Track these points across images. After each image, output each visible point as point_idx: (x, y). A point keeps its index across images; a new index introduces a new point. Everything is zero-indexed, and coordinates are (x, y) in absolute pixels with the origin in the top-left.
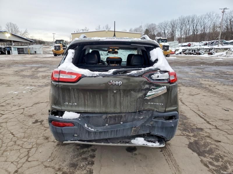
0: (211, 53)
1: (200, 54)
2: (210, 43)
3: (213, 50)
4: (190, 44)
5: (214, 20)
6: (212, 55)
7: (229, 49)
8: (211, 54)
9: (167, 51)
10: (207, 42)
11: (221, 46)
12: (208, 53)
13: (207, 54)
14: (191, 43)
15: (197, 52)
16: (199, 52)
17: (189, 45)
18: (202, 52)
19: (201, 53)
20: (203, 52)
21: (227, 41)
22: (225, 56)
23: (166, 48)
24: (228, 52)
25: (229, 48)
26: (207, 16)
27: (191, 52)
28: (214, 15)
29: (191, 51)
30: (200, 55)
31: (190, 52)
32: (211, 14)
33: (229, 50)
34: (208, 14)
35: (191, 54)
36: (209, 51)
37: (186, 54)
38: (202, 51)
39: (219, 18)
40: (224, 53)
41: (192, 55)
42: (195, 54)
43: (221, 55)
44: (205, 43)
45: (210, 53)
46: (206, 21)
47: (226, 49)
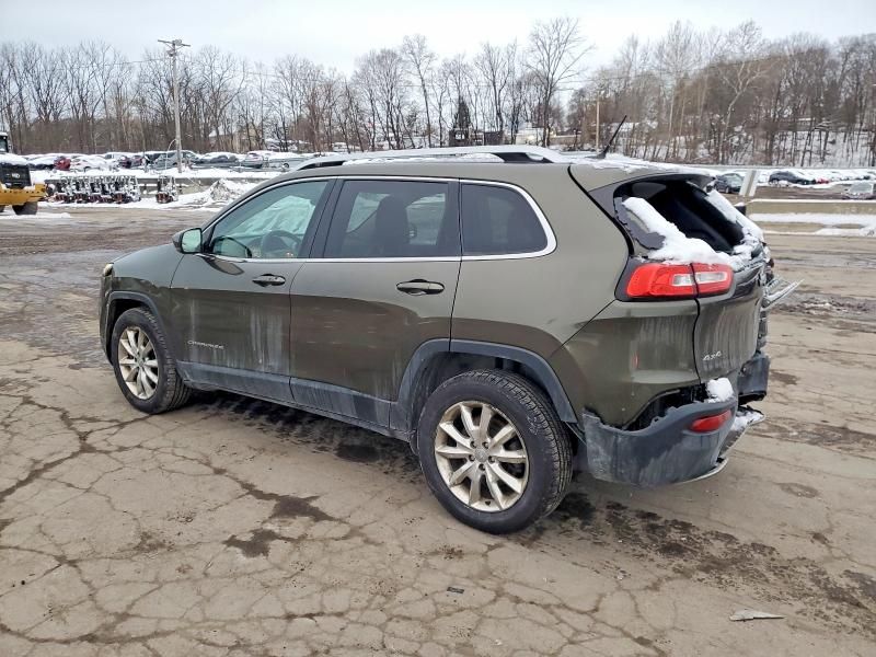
0: (167, 196)
1: (125, 199)
2: (144, 161)
3: (170, 184)
4: (63, 158)
5: (113, 73)
6: (170, 205)
7: (215, 183)
8: (168, 199)
9: (26, 188)
10: (130, 155)
11: (188, 173)
12: (157, 196)
13: (155, 199)
14: (69, 156)
15: (114, 192)
16: (123, 192)
17: (66, 167)
18: (134, 194)
19: (129, 195)
20: (135, 191)
21: (200, 157)
22: (213, 206)
23: (16, 175)
24: (217, 190)
25: (216, 179)
26: (83, 58)
27: (86, 190)
28: (109, 55)
29: (88, 187)
30: (127, 202)
31: (82, 191)
32: (97, 49)
33: (217, 186)
34: (87, 47)
35: (86, 199)
36: (159, 188)
37: (67, 200)
38: (132, 187)
39: (130, 68)
40: (206, 194)
41: (96, 205)
42: (110, 201)
43: (199, 202)
44: (123, 158)
45: (162, 195)
46: (85, 74)
47: (208, 182)
